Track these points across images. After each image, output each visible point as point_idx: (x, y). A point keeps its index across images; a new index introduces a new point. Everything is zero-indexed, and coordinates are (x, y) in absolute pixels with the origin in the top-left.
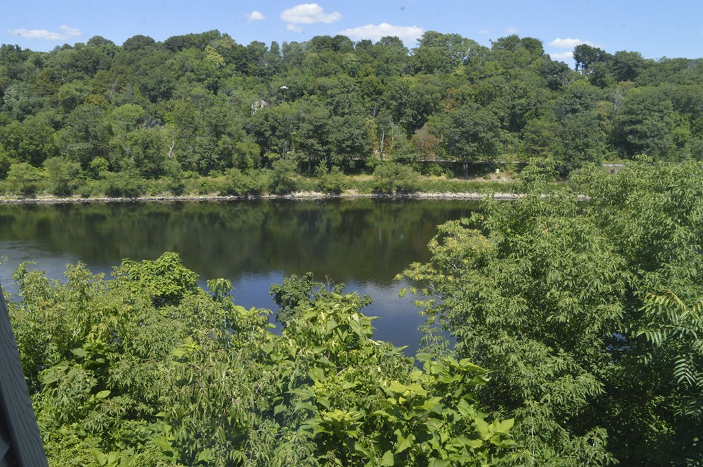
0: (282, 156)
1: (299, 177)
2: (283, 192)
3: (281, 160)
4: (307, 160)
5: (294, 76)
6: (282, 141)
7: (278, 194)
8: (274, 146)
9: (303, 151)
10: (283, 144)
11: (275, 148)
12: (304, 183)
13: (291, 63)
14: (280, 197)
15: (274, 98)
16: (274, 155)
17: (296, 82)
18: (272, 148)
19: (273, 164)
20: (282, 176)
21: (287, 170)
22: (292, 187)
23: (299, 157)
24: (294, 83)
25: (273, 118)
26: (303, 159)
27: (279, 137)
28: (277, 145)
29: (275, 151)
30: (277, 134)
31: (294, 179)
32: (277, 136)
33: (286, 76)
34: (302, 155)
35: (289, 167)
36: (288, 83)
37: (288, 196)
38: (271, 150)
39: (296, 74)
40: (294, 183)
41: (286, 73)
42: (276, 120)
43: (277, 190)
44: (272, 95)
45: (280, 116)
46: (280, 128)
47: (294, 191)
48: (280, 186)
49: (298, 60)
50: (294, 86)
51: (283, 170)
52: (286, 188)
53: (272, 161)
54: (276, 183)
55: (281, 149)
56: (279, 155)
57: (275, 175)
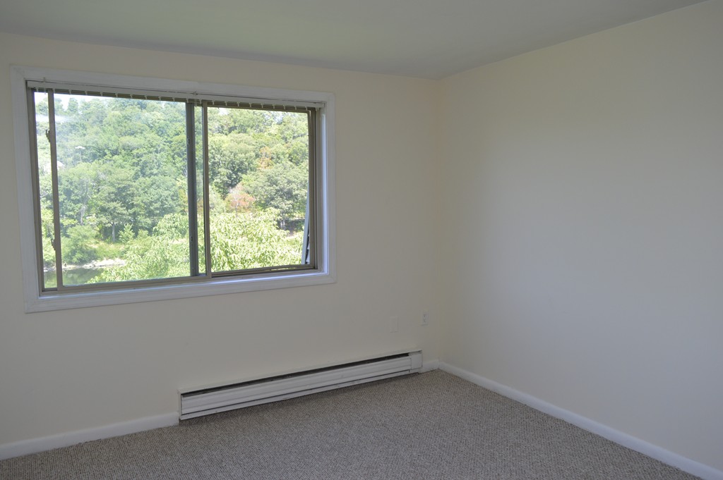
0: (80, 222)
1: (102, 243)
2: (82, 261)
3: (78, 227)
4: (109, 225)
5: (94, 135)
6: (79, 205)
7: (76, 264)
8: (70, 211)
9: (105, 215)
10: (80, 208)
11: (71, 213)
12: (107, 250)
13: (90, 120)
14: (78, 267)
15: (71, 159)
16: (70, 221)
17: (96, 141)
18: (67, 213)
19: (68, 231)
20: (80, 243)
21: (85, 237)
22: (93, 256)
23: (101, 223)
24: (93, 143)
25: (68, 181)
26: (105, 224)
27: (76, 202)
28: (73, 210)
29: (71, 217)
30: (72, 198)
31: (96, 247)
32: (73, 200)
33: (85, 135)
34: (104, 219)
35: (88, 234)
36: (87, 143)
37: (87, 266)
38: (66, 216)
39: (97, 133)
40: (95, 251)
41: (85, 132)
42: (71, 183)
43: (75, 260)
44: (68, 156)
45: (76, 178)
46: (76, 191)
47: (96, 259)
48: (78, 255)
49: (98, 118)
50: (94, 145)
51: (80, 237)
52: (86, 256)
53: (67, 228)
54: (74, 252)
55: (79, 214)
56: (76, 221)
57: (71, 243)
